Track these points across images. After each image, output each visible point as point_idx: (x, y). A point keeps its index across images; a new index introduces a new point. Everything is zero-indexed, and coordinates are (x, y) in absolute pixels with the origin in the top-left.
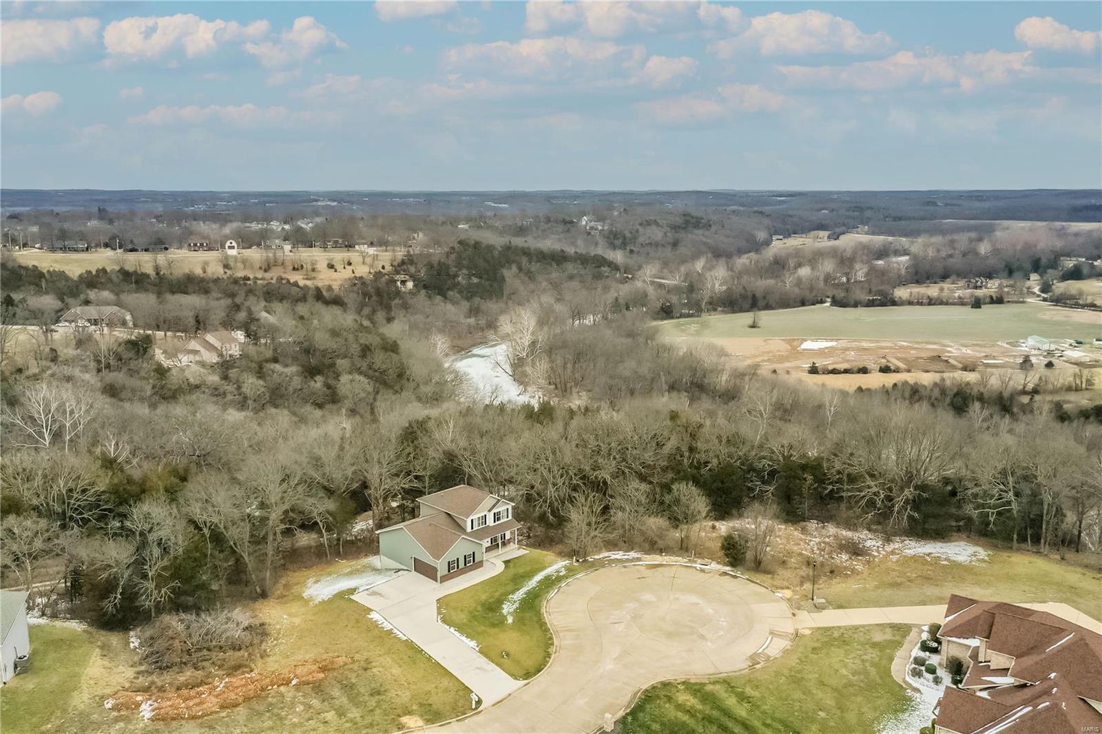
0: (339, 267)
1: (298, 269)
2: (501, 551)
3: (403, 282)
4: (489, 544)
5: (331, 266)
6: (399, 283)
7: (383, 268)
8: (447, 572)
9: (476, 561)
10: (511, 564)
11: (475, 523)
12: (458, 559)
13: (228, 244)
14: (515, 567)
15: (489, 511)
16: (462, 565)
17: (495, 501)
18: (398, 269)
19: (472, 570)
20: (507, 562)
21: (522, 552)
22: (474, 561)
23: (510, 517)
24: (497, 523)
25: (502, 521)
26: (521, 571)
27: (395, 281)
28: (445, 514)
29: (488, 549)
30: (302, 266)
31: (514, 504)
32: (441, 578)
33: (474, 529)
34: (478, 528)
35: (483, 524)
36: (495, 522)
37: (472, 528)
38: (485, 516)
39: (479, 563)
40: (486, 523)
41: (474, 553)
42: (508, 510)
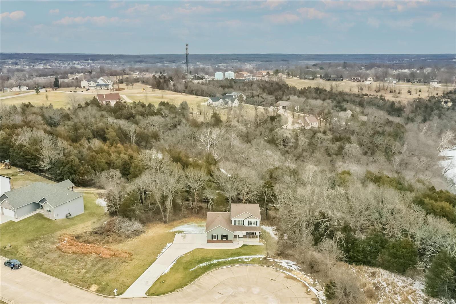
0: (413, 92)
1: (392, 92)
3: (446, 103)
4: (245, 235)
5: (409, 92)
6: (443, 103)
7: (437, 94)
8: (211, 239)
9: (228, 239)
10: (245, 247)
11: (237, 222)
12: (217, 235)
13: (369, 79)
15: (246, 219)
16: (220, 238)
17: (249, 216)
18: (445, 95)
19: (225, 242)
21: (260, 244)
23: (259, 226)
24: (250, 226)
25: (252, 226)
27: (441, 102)
30: (395, 91)
32: (207, 240)
33: (236, 225)
34: (238, 225)
35: (241, 224)
36: (248, 225)
37: (235, 224)
38: (243, 221)
39: (230, 241)
40: (243, 224)
41: (227, 235)
42: (257, 222)
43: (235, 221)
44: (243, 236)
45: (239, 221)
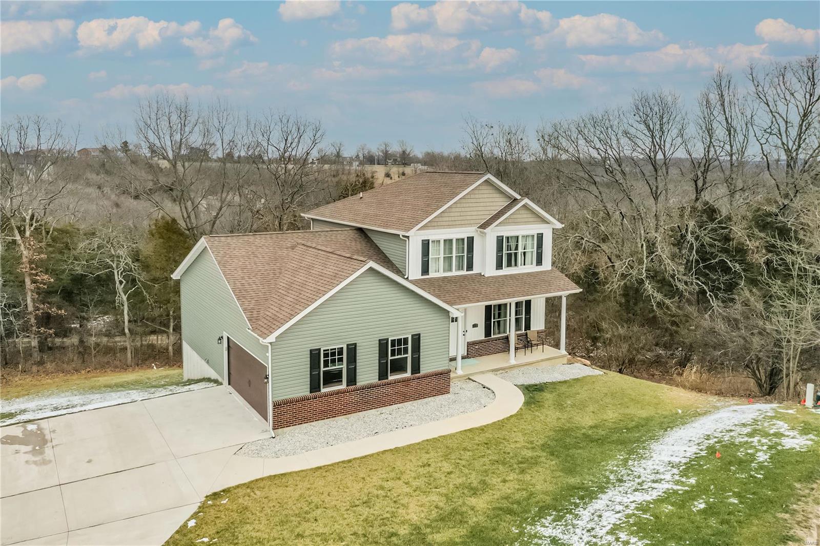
0: (394, 176)
2: (513, 358)
4: (478, 334)
5: (388, 175)
8: (304, 391)
9: (425, 369)
10: (548, 396)
11: (437, 254)
12: (352, 350)
14: (560, 406)
15: (484, 226)
16: (368, 373)
17: (503, 203)
19: (405, 398)
20: (533, 392)
21: (581, 369)
22: (416, 368)
23: (547, 265)
24: (506, 271)
25: (519, 270)
26: (586, 420)
28: (352, 234)
29: (474, 350)
31: (559, 226)
32: (277, 405)
33: (432, 274)
34: (442, 274)
35: (460, 267)
36: (499, 266)
37: (425, 270)
38: (471, 240)
39: (435, 381)
40: (470, 267)
41: (417, 339)
42: (540, 237)
43: (426, 245)
44: (470, 345)
45: (448, 242)
